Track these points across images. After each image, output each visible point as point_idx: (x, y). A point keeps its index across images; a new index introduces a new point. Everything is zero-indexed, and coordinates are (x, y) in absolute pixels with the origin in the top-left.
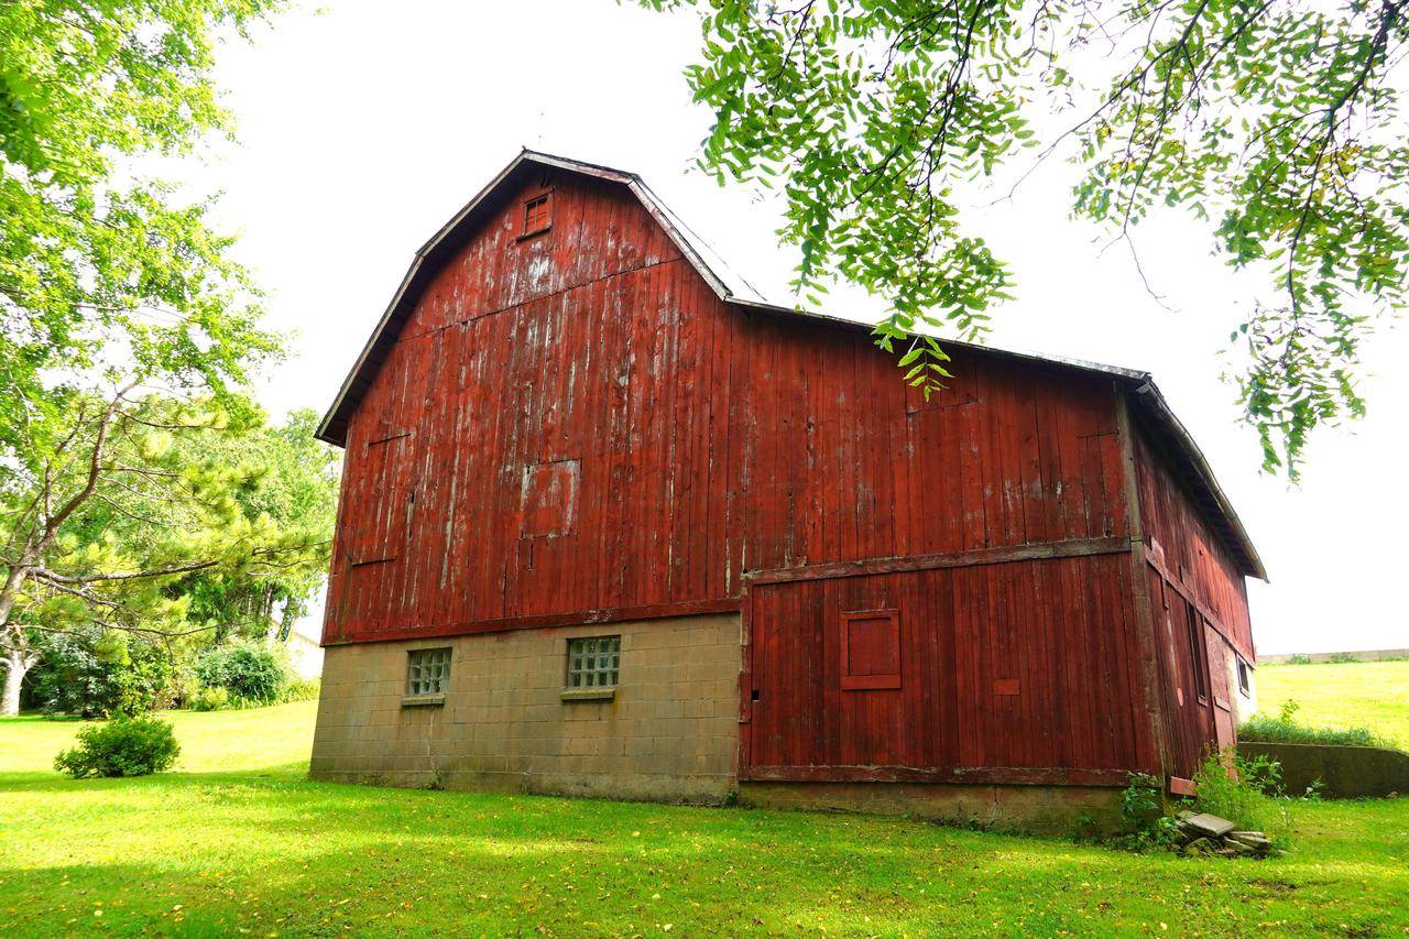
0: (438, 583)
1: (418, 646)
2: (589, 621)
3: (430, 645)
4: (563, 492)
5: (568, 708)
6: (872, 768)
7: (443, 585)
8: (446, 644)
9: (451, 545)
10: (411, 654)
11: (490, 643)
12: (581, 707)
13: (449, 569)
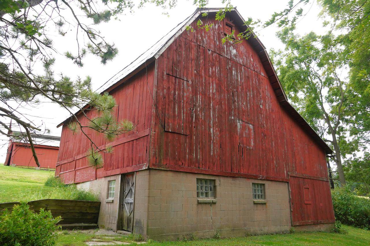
0: (210, 152)
1: (201, 177)
2: (259, 179)
3: (207, 177)
4: (249, 134)
5: (255, 206)
6: (310, 221)
7: (212, 154)
8: (213, 178)
9: (213, 138)
10: (198, 179)
11: (230, 180)
12: (259, 206)
13: (214, 148)
